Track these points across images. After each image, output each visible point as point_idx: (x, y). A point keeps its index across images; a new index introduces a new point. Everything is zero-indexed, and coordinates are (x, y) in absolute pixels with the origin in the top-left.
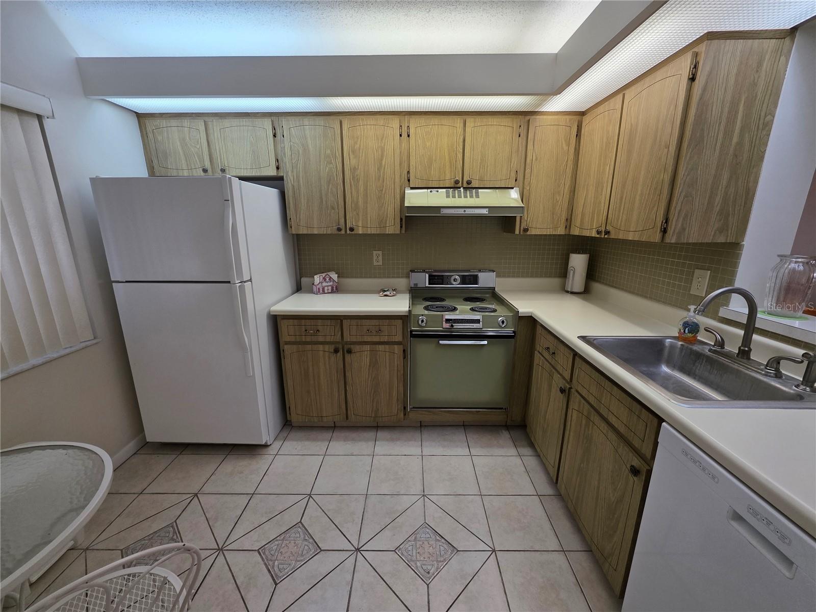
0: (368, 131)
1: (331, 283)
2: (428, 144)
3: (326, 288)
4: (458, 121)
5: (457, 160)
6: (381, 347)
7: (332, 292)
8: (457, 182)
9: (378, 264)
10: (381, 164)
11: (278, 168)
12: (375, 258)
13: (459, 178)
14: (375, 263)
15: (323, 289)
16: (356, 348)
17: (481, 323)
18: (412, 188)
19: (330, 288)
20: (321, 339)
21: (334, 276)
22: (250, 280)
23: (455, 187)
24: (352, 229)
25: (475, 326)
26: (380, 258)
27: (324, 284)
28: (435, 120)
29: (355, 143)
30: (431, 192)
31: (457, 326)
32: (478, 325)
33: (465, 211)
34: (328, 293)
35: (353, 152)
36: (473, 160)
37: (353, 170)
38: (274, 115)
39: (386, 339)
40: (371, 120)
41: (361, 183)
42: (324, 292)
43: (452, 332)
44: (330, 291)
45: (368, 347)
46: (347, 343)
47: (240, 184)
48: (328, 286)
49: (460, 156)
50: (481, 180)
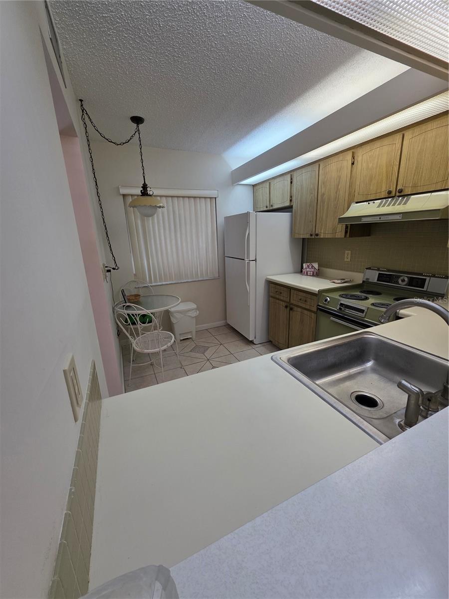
0: (333, 166)
1: (313, 270)
2: (370, 165)
3: (309, 272)
4: (398, 137)
5: (394, 173)
6: (306, 312)
7: (313, 275)
8: (390, 192)
9: (348, 260)
10: (338, 189)
11: (291, 201)
12: (346, 255)
13: (393, 189)
14: (345, 260)
15: (307, 273)
16: (295, 308)
17: (364, 313)
18: (357, 203)
19: (311, 272)
20: (282, 298)
21: (316, 265)
22: (255, 260)
23: (390, 195)
24: (317, 235)
25: (360, 314)
26: (349, 256)
27: (308, 270)
28: (378, 144)
29: (325, 178)
30: (369, 203)
31: (348, 311)
32: (361, 314)
33: (380, 218)
34: (310, 276)
35: (323, 183)
36: (408, 170)
37: (324, 194)
39: (308, 307)
40: (335, 159)
41: (326, 203)
42: (307, 275)
43: (345, 315)
44: (311, 275)
45: (299, 310)
46: (292, 304)
47: (256, 215)
48: (310, 271)
49: (396, 168)
50: (415, 186)
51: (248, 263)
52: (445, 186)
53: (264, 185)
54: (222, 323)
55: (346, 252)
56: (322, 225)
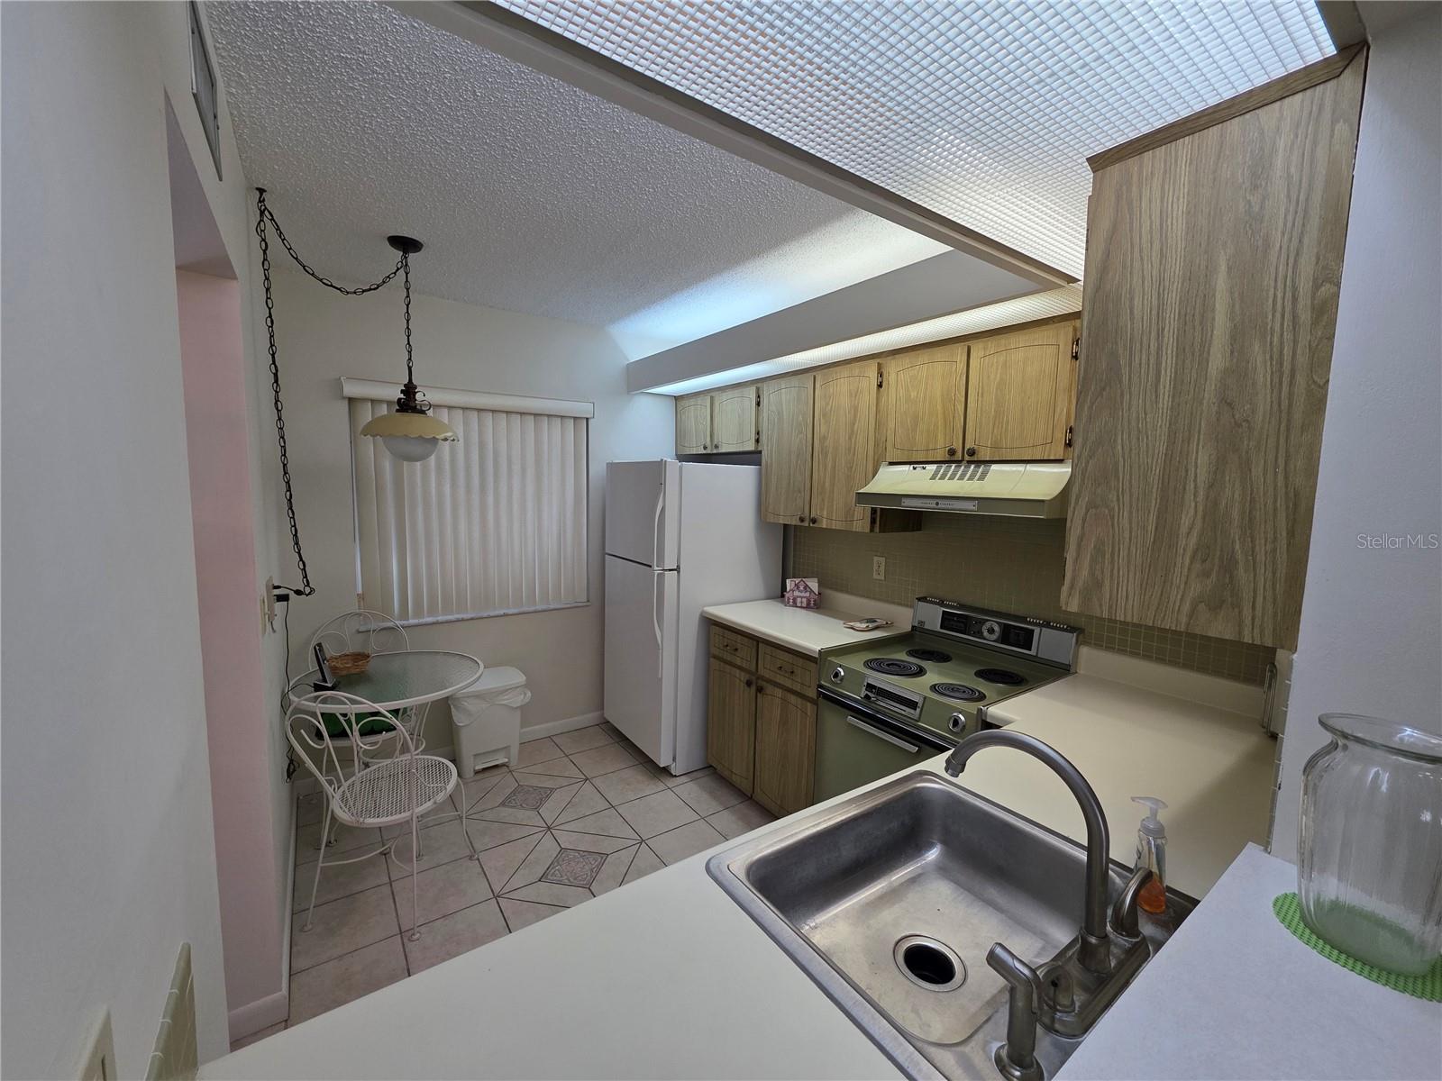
0: (842, 385)
1: (807, 594)
2: (913, 394)
3: (799, 600)
4: (959, 352)
5: (956, 415)
6: (793, 699)
7: (808, 607)
8: (952, 452)
9: (878, 577)
10: (853, 431)
11: (757, 441)
12: (875, 568)
13: (958, 445)
14: (875, 576)
15: (795, 600)
16: (769, 689)
17: (918, 710)
18: (891, 464)
19: (804, 600)
20: (738, 662)
21: (813, 584)
22: (678, 569)
23: (952, 458)
24: (814, 521)
25: (908, 711)
26: (882, 568)
27: (797, 593)
28: (924, 356)
29: (828, 404)
30: (915, 468)
31: (884, 704)
32: (912, 711)
33: (937, 504)
34: (801, 607)
35: (824, 415)
36: (981, 415)
37: (823, 439)
38: (758, 382)
39: (797, 688)
40: (844, 372)
41: (830, 455)
42: (795, 605)
43: (878, 712)
44: (804, 605)
45: (779, 692)
46: (762, 678)
47: (681, 468)
48: (802, 597)
49: (961, 408)
50: (996, 447)
51: (661, 576)
52: (1049, 455)
53: (699, 400)
54: (589, 718)
55: (876, 559)
56: (823, 500)
